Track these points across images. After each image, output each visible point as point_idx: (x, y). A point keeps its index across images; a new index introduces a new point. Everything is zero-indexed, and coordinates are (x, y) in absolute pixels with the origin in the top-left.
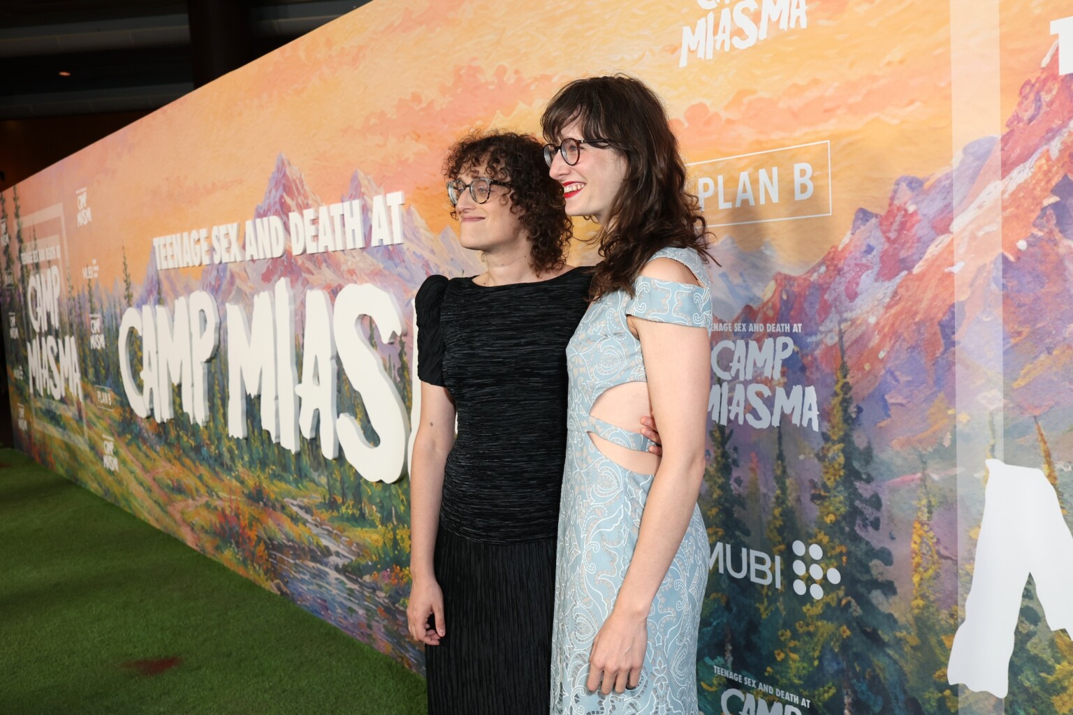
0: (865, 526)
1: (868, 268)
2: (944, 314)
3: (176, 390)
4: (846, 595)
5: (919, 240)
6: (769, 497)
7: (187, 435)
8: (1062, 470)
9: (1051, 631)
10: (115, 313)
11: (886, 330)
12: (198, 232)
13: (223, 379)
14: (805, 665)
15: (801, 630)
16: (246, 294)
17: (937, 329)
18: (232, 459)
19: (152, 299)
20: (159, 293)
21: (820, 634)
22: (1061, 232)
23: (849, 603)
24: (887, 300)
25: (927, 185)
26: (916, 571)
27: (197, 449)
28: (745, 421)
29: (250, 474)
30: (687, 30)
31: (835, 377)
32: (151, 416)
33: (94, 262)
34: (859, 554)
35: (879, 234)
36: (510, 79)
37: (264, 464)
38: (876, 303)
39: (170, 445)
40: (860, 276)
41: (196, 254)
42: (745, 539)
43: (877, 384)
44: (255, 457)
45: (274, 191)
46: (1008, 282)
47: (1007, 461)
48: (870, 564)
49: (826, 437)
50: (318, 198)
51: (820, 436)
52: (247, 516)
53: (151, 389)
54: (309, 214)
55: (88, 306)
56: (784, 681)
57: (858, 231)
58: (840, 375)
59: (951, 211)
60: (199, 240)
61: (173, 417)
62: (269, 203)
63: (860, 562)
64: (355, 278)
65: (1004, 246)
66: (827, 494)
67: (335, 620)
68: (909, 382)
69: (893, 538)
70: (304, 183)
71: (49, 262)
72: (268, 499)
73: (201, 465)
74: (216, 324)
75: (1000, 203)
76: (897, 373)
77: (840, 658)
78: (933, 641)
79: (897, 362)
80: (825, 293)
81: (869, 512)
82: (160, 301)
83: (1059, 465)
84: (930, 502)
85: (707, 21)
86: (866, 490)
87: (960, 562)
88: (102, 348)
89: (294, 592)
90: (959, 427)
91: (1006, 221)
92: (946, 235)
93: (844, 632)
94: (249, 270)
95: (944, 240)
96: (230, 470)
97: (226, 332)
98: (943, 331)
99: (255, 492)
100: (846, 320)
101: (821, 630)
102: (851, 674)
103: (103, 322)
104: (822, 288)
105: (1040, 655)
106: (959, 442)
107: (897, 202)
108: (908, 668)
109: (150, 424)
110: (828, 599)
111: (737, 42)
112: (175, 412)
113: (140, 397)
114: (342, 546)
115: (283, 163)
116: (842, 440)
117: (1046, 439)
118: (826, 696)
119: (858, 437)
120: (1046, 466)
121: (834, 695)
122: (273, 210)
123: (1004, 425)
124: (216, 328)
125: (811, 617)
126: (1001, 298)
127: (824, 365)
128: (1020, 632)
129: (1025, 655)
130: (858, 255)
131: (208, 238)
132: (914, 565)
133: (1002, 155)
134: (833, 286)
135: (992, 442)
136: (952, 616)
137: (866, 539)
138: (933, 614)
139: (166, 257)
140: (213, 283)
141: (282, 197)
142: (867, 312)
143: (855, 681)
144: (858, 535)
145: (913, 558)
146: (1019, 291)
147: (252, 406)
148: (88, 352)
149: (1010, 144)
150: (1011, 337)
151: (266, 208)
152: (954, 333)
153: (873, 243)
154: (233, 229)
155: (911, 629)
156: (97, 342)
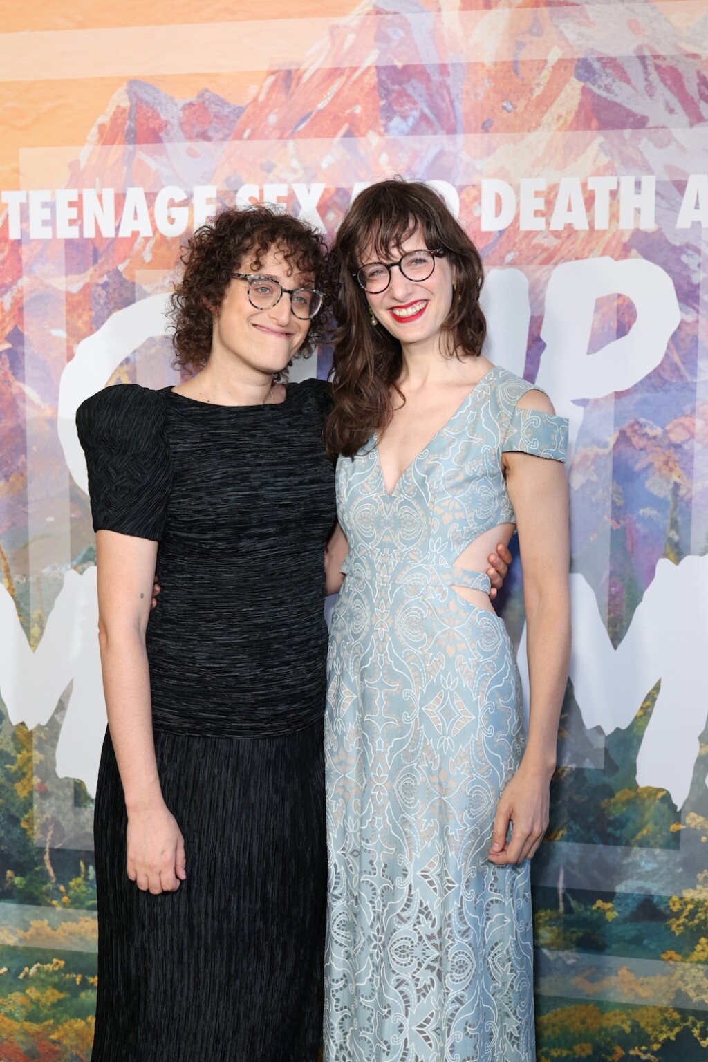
8: (18, 583)
9: (12, 726)
22: (13, 374)
83: (16, 578)
105: (5, 749)
117: (6, 556)
120: (6, 580)
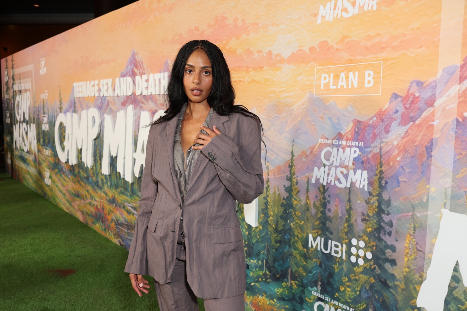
0: (385, 234)
1: (395, 120)
2: (428, 143)
3: (80, 151)
4: (374, 264)
5: (419, 109)
6: (343, 218)
7: (83, 172)
9: (464, 287)
10: (54, 115)
11: (401, 148)
12: (94, 82)
13: (101, 148)
14: (353, 293)
15: (352, 278)
16: (114, 111)
17: (425, 149)
18: (103, 183)
19: (71, 110)
20: (75, 108)
21: (360, 280)
23: (375, 268)
24: (403, 135)
25: (425, 85)
26: (406, 256)
27: (87, 178)
28: (335, 184)
29: (110, 191)
30: (322, 7)
31: (376, 167)
32: (67, 162)
33: (46, 91)
34: (381, 246)
35: (401, 105)
36: (240, 23)
37: (116, 187)
38: (398, 136)
39: (75, 175)
40: (391, 123)
41: (92, 91)
42: (330, 236)
43: (395, 172)
44: (113, 183)
45: (129, 66)
46: (458, 130)
47: (451, 210)
48: (386, 251)
49: (370, 194)
50: (149, 71)
51: (368, 193)
52: (107, 210)
53: (68, 150)
54: (145, 77)
55: (42, 111)
56: (343, 300)
57: (392, 103)
58: (379, 166)
59: (435, 97)
60: (94, 85)
61: (77, 163)
62: (127, 71)
63: (381, 250)
64: (163, 107)
65: (457, 115)
66: (369, 219)
68: (410, 172)
69: (397, 241)
71: (26, 90)
72: (118, 202)
73: (88, 185)
74: (99, 123)
75: (457, 95)
76: (405, 168)
77: (369, 292)
78: (411, 287)
79: (405, 163)
80: (375, 129)
81: (387, 228)
82: (75, 111)
84: (415, 226)
85: (331, 4)
86: (386, 218)
87: (426, 253)
88: (47, 130)
89: (127, 244)
90: (431, 193)
91: (459, 103)
92: (432, 108)
93: (372, 280)
94: (116, 100)
95: (431, 110)
96: (101, 188)
97: (104, 127)
98: (427, 150)
99: (111, 199)
100: (383, 142)
101: (362, 279)
102: (373, 299)
103: (49, 119)
104: (374, 127)
105: (459, 297)
106: (430, 200)
107: (411, 91)
108: (399, 298)
109: (67, 165)
110: (366, 265)
111: (344, 14)
112: (78, 161)
113: (63, 153)
115: (134, 54)
116: (377, 195)
118: (361, 308)
119: (385, 194)
121: (365, 307)
122: (128, 74)
123: (451, 194)
124: (99, 125)
125: (357, 272)
126: (454, 137)
127: (372, 161)
128: (451, 286)
129: (452, 296)
130: (391, 113)
131: (98, 85)
132: (405, 253)
133: (460, 73)
134: (379, 127)
135: (445, 201)
136: (421, 277)
137: (385, 240)
138: (412, 275)
139: (79, 92)
140: (99, 105)
141: (133, 69)
142: (394, 139)
143: (375, 302)
144: (381, 238)
145: (405, 250)
146: (463, 135)
147: (113, 161)
148: (41, 131)
149: (464, 69)
150: (457, 155)
151: (125, 73)
152: (432, 152)
153: (398, 108)
154: (110, 81)
155: (402, 281)
156: (45, 127)
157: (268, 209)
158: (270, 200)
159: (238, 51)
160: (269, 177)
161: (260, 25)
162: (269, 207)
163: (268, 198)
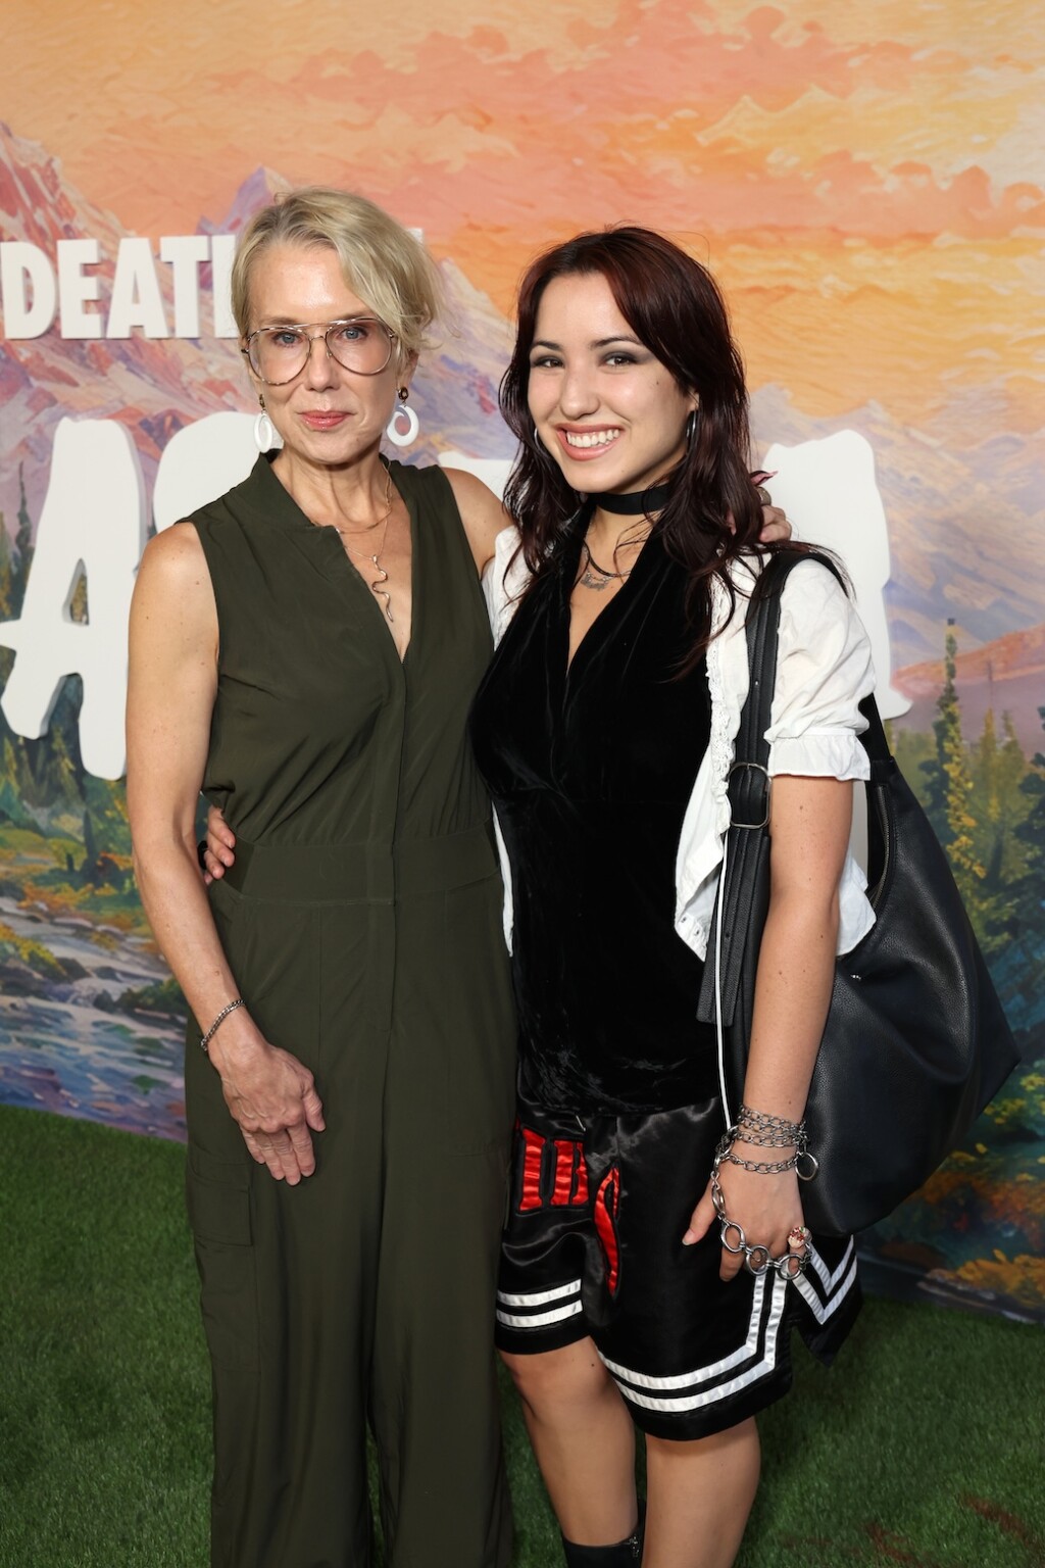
36: (791, 37)
50: (114, 221)
54: (77, 251)
64: (228, 398)
67: (80, 1108)
70: (61, 179)
114: (124, 956)
157: (948, 806)
158: (962, 773)
159: (771, 159)
160: (954, 682)
161: (918, 57)
162: (951, 799)
163: (946, 767)
